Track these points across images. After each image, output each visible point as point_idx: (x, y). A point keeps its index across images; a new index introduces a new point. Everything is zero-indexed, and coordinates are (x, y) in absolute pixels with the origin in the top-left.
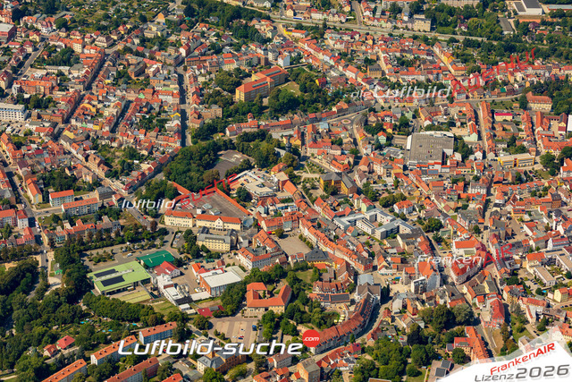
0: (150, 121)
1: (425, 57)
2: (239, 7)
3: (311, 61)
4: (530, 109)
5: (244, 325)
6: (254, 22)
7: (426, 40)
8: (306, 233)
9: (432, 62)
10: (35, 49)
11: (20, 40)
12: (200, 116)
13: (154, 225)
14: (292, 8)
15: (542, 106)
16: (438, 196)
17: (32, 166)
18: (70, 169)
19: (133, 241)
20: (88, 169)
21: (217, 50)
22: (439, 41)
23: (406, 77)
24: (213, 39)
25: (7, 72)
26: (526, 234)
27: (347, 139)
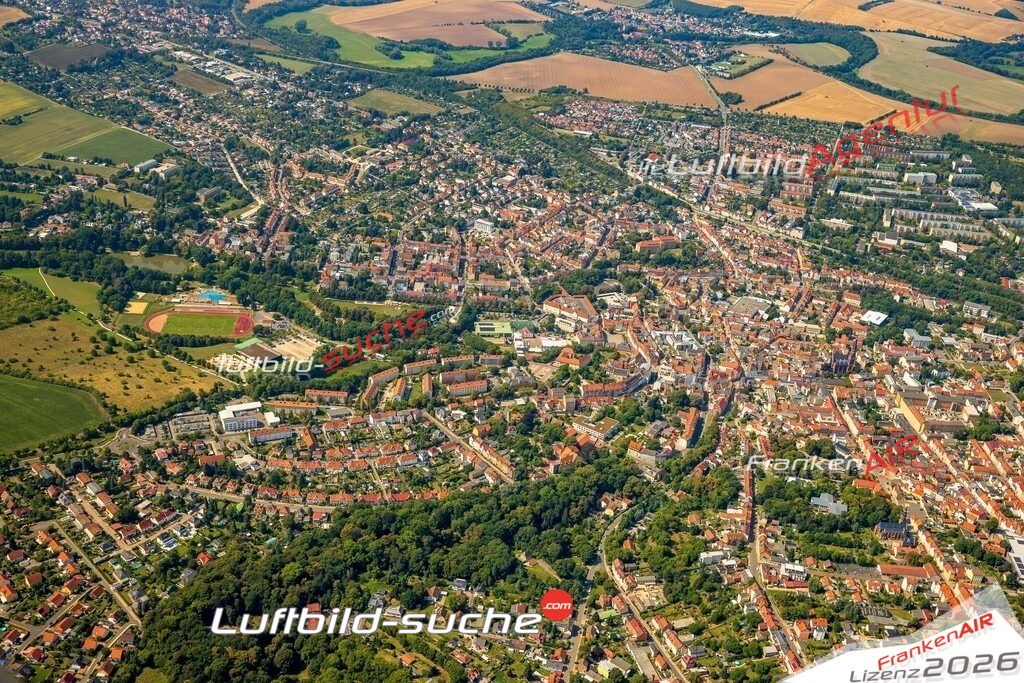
0: (571, 250)
1: (786, 253)
2: (674, 198)
3: (703, 239)
4: (843, 301)
5: (548, 370)
6: (678, 208)
7: (794, 243)
8: (629, 334)
9: (788, 257)
10: (523, 195)
11: (516, 188)
12: (604, 255)
13: (534, 307)
14: (710, 205)
15: (853, 301)
16: (733, 335)
17: (479, 258)
18: (501, 265)
19: (516, 312)
20: (513, 267)
21: (641, 219)
22: (803, 246)
23: (764, 263)
24: (643, 213)
25: (495, 203)
26: (777, 370)
27: (694, 289)
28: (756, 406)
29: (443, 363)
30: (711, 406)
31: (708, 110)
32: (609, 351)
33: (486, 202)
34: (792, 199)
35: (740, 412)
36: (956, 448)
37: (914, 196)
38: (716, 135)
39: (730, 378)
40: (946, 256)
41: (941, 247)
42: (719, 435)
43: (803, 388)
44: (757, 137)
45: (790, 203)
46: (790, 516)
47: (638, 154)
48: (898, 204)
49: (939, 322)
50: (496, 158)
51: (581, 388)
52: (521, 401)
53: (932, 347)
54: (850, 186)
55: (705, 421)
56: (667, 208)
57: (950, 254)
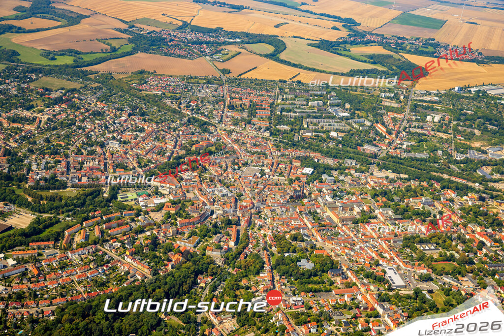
0: (161, 152)
1: (264, 144)
2: (207, 122)
3: (224, 141)
4: (293, 164)
5: (159, 215)
6: (210, 126)
7: (266, 139)
8: (196, 192)
9: (265, 146)
10: (132, 126)
11: (128, 123)
12: (178, 153)
14: (224, 124)
15: (297, 164)
16: (246, 186)
17: (114, 161)
18: (126, 163)
19: (138, 187)
20: (132, 164)
21: (193, 134)
22: (270, 140)
23: (254, 150)
24: (193, 130)
25: (118, 132)
26: (270, 201)
27: (224, 166)
28: (263, 220)
29: (104, 219)
30: (242, 223)
31: (216, 77)
32: (188, 201)
33: (113, 132)
34: (262, 118)
35: (257, 224)
36: (355, 228)
37: (315, 112)
38: (222, 89)
39: (249, 208)
40: (333, 139)
41: (330, 134)
42: (248, 236)
43: (283, 208)
44: (241, 89)
45: (261, 120)
46: (290, 273)
47: (186, 101)
48: (308, 117)
49: (336, 170)
50: (115, 108)
51: (178, 222)
52: (148, 233)
53: (335, 182)
54: (286, 110)
55: (241, 231)
56: (204, 127)
57: (335, 138)
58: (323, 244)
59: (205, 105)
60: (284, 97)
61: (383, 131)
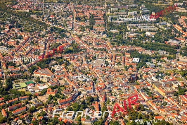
0: (36, 53)
1: (104, 43)
2: (63, 29)
3: (77, 42)
4: (125, 56)
5: (45, 98)
6: (66, 33)
7: (105, 39)
8: (66, 79)
9: (105, 44)
10: (13, 35)
11: (10, 33)
12: (48, 52)
13: (31, 75)
14: (75, 30)
15: (128, 55)
16: (98, 73)
17: (6, 60)
18: (14, 62)
19: (25, 78)
20: (19, 62)
21: (56, 38)
22: (108, 40)
23: (98, 47)
24: (56, 36)
25: (5, 40)
26: (116, 83)
27: (81, 60)
28: (114, 96)
29: (7, 103)
30: (101, 99)
32: (62, 86)
34: (99, 25)
35: (110, 100)
36: (176, 99)
38: (69, 6)
39: (103, 88)
40: (148, 37)
41: (146, 34)
42: (107, 109)
43: (126, 87)
44: (82, 6)
45: (99, 26)
47: (47, 16)
48: (130, 23)
49: (154, 58)
51: (58, 102)
52: (40, 111)
53: (155, 67)
54: (114, 18)
55: (100, 105)
56: (63, 33)
57: (149, 36)
58: (158, 111)
59: (60, 18)
60: (111, 10)
61: (180, 30)
